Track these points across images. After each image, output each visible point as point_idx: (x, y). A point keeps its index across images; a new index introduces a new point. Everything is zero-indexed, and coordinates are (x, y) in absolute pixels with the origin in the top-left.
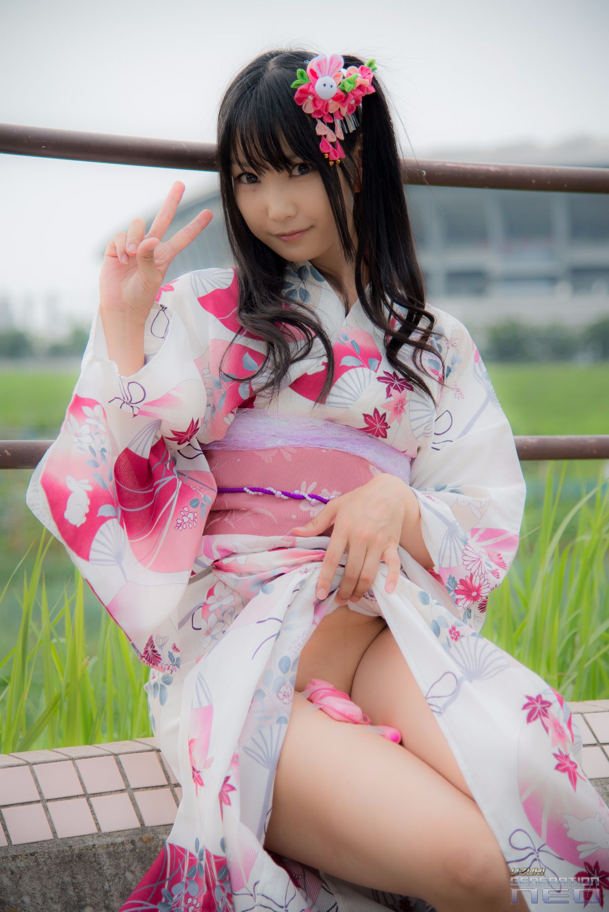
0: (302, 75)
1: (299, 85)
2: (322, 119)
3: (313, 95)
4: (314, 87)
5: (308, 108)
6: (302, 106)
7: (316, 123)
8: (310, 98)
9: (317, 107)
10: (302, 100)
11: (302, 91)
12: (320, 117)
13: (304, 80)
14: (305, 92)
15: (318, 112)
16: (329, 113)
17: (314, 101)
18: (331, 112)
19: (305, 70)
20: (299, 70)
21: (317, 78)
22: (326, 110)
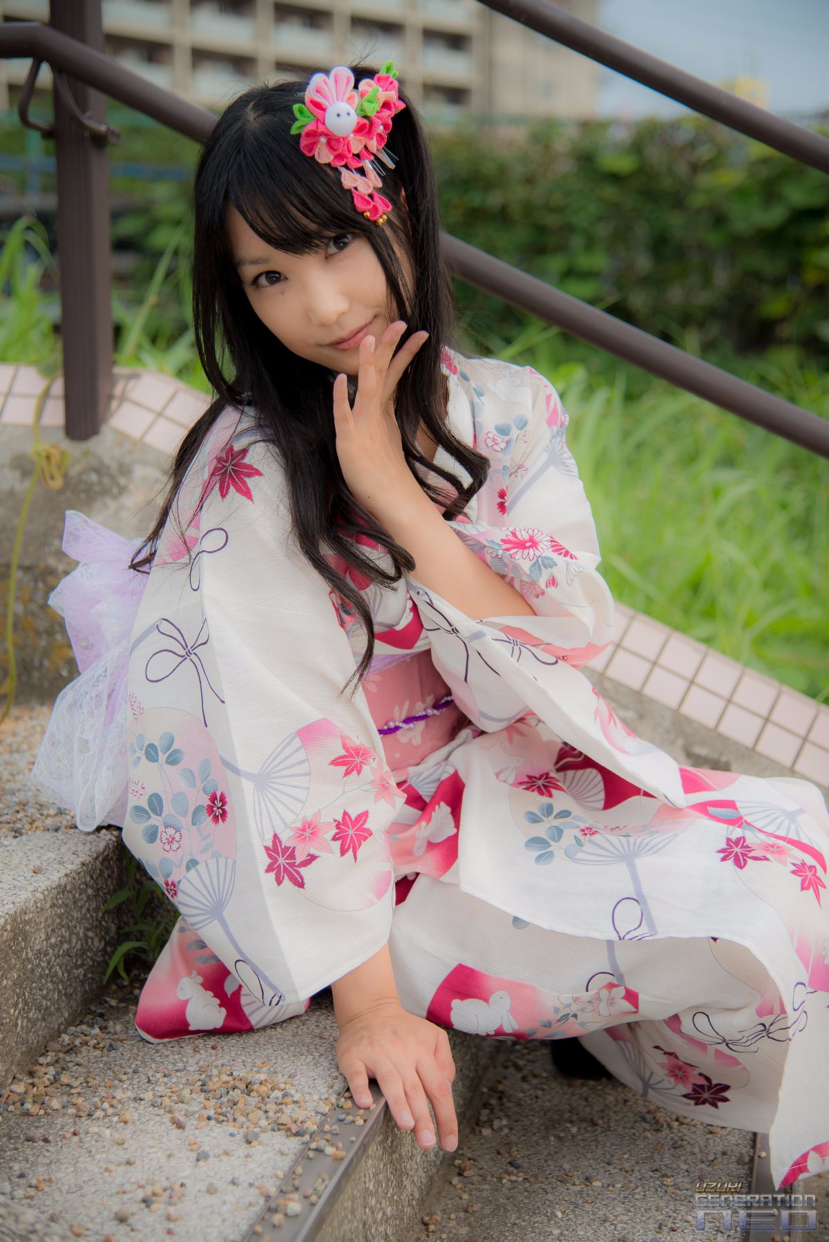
0: (301, 112)
1: (302, 126)
2: (346, 166)
3: (326, 135)
4: (324, 124)
5: (324, 156)
6: (314, 156)
7: (340, 173)
8: (323, 140)
9: (335, 150)
10: (311, 147)
11: (308, 135)
12: (343, 163)
13: (306, 119)
14: (313, 134)
15: (340, 157)
16: (354, 155)
17: (329, 144)
18: (356, 152)
19: (304, 103)
20: (296, 107)
21: (324, 110)
22: (349, 151)
